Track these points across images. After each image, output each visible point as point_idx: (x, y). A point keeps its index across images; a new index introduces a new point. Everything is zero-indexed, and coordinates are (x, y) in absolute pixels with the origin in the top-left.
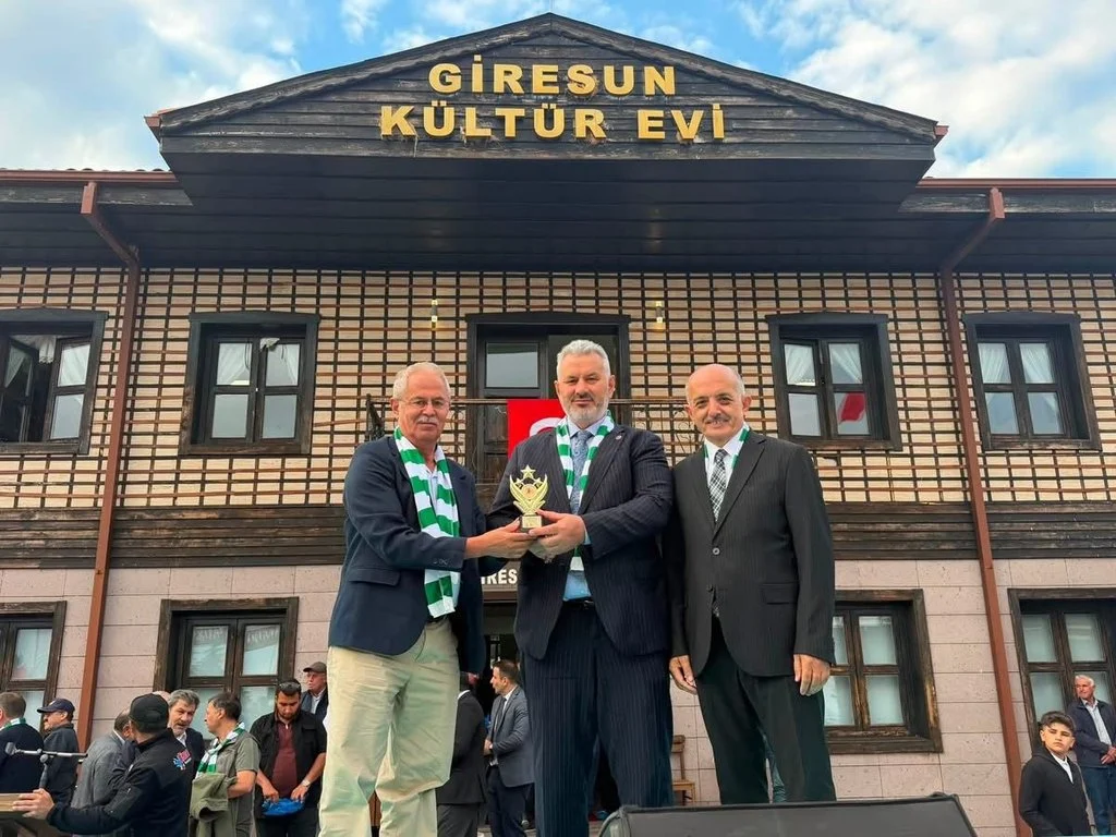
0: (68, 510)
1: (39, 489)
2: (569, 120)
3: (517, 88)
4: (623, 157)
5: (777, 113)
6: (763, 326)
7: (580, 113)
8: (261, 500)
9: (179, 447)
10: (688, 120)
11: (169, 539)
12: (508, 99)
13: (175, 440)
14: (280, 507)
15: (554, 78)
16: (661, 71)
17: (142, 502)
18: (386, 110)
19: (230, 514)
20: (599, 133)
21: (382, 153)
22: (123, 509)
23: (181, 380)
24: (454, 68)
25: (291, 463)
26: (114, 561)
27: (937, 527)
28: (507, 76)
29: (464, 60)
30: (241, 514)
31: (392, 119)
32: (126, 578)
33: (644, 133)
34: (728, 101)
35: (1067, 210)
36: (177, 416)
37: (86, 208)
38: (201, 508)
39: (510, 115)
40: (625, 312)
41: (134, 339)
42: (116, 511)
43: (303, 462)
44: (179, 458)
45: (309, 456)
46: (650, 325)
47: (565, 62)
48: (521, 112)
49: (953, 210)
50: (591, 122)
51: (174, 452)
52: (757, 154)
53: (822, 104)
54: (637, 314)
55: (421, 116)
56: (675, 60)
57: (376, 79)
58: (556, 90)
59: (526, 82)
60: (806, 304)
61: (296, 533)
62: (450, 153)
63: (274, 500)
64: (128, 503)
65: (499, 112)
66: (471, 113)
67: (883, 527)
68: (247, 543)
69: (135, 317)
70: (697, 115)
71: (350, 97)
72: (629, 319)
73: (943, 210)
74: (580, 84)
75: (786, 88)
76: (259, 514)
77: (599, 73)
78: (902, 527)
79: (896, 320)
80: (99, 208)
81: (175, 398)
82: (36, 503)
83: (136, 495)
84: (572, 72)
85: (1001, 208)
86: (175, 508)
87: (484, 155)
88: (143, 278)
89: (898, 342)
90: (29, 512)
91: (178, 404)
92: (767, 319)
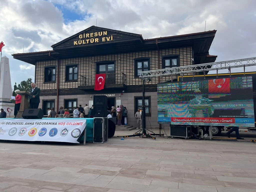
0: (54, 89)
1: (51, 87)
2: (94, 40)
3: (89, 37)
4: (101, 44)
5: (120, 36)
6: (133, 60)
7: (96, 39)
8: (73, 87)
9: (65, 81)
10: (108, 38)
11: (64, 92)
12: (88, 38)
13: (64, 81)
14: (75, 88)
15: (93, 35)
16: (105, 32)
17: (61, 88)
18: (74, 42)
19: (70, 89)
20: (98, 41)
21: (75, 47)
22: (60, 89)
23: (64, 73)
24: (82, 35)
25: (76, 83)
26: (59, 95)
27: (154, 87)
28: (88, 35)
29: (83, 34)
30: (71, 89)
31: (75, 43)
32: (60, 96)
33: (103, 41)
34: (114, 35)
35: (168, 41)
36: (64, 78)
37: (49, 55)
38: (67, 88)
39: (88, 40)
40: (115, 60)
41: (59, 69)
42: (59, 89)
43: (77, 83)
44: (65, 83)
45: (78, 82)
46: (118, 62)
47: (94, 32)
48: (89, 40)
49: (151, 43)
50: (97, 40)
51: (64, 82)
52: (117, 42)
53: (125, 34)
54: (117, 60)
55: (78, 42)
56: (107, 30)
57: (73, 38)
58: (93, 36)
59: (90, 36)
60: (143, 56)
61: (77, 91)
62: (82, 46)
63: (74, 87)
64: (60, 88)
65: (86, 40)
66: (83, 41)
67: (147, 88)
68: (72, 92)
69: (59, 66)
70: (109, 37)
71: (71, 40)
72: (116, 61)
73: (150, 44)
74: (96, 35)
75: (121, 32)
76: (73, 89)
77: (98, 33)
78: (149, 88)
79: (152, 58)
80: (51, 55)
81: (64, 75)
82: (51, 88)
83: (61, 87)
84: (95, 34)
85: (157, 42)
86: (65, 89)
87: (86, 46)
88: (60, 61)
89: (152, 61)
90: (51, 89)
91: (64, 76)
92: (134, 59)
